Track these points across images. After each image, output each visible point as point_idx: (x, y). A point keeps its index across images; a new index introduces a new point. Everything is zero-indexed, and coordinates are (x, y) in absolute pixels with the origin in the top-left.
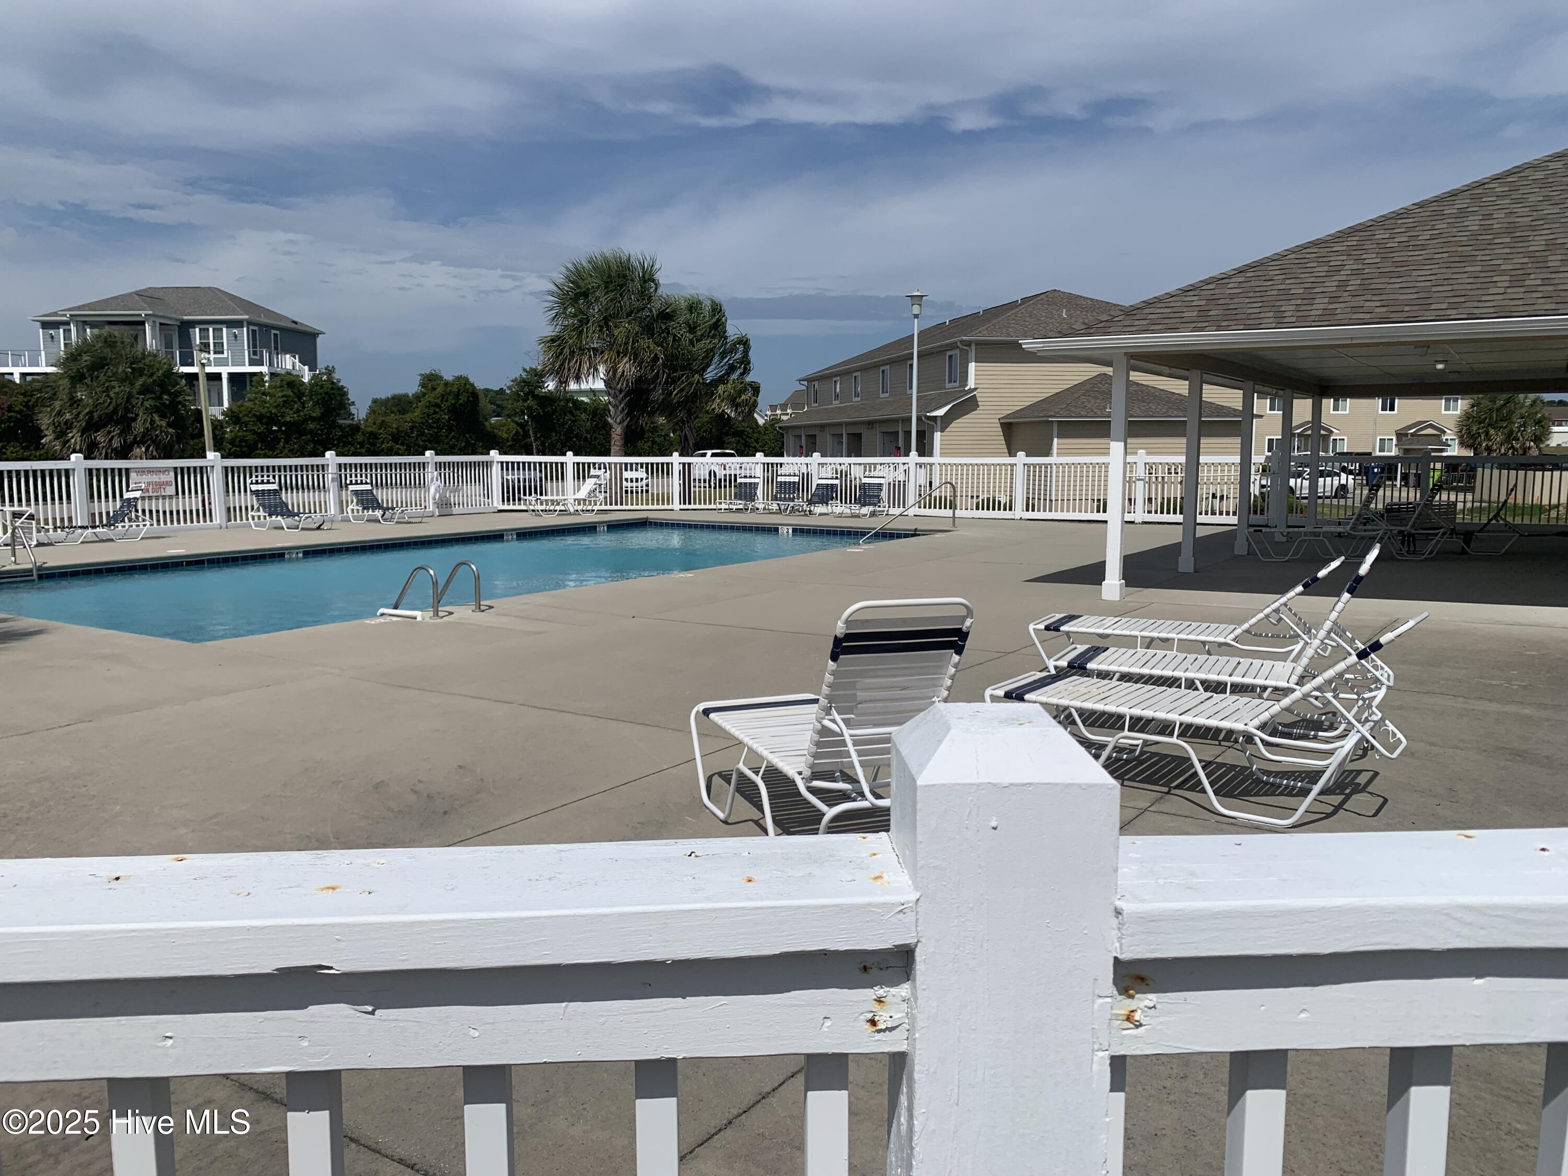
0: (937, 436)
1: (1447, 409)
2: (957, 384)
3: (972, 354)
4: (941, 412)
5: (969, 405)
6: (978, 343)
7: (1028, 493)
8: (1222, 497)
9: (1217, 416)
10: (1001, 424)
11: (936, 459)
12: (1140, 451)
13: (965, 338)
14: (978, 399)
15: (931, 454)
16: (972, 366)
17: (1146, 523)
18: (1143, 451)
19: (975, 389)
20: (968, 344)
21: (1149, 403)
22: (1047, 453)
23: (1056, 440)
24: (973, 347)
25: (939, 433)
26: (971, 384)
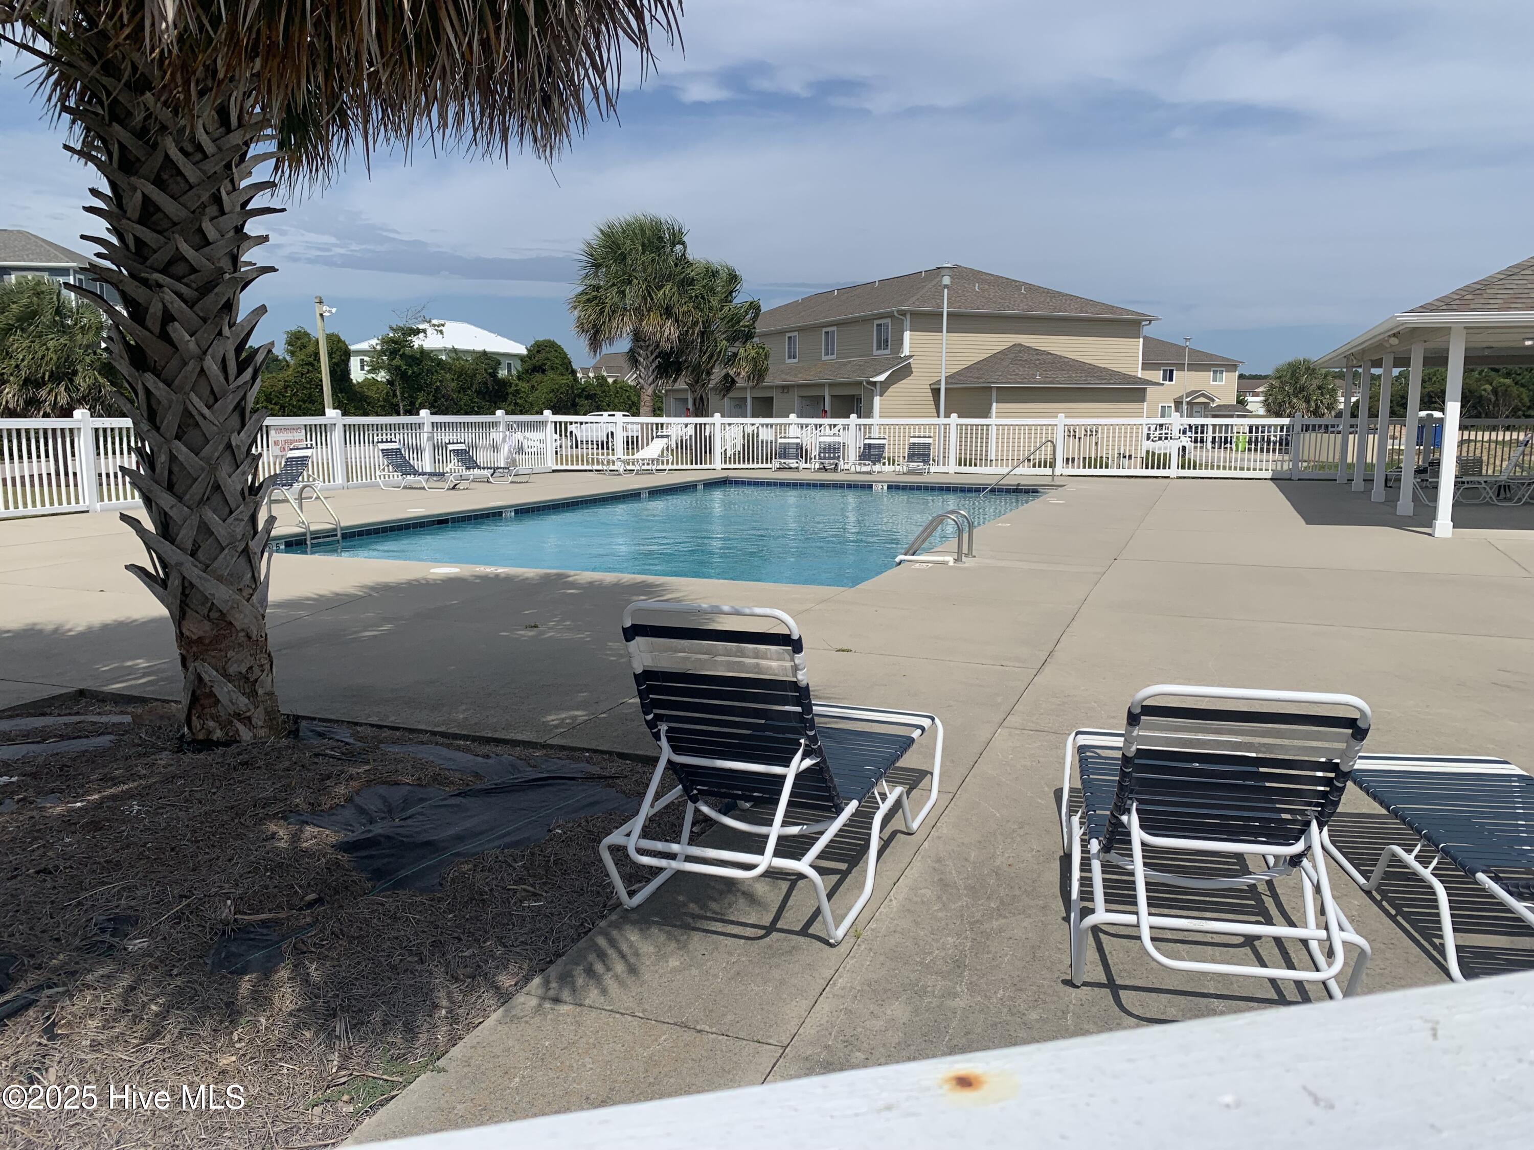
0: (877, 399)
1: (1215, 380)
2: (888, 351)
3: (907, 323)
4: (882, 378)
5: (904, 372)
6: (914, 314)
7: (960, 454)
8: (1130, 456)
9: (1128, 384)
10: (932, 389)
11: (876, 420)
12: (1060, 415)
13: (903, 308)
14: (912, 366)
15: (869, 415)
16: (907, 335)
18: (1063, 415)
19: (911, 356)
20: (903, 313)
21: (1069, 371)
22: (986, 414)
23: (994, 404)
24: (908, 316)
25: (878, 397)
26: (906, 351)
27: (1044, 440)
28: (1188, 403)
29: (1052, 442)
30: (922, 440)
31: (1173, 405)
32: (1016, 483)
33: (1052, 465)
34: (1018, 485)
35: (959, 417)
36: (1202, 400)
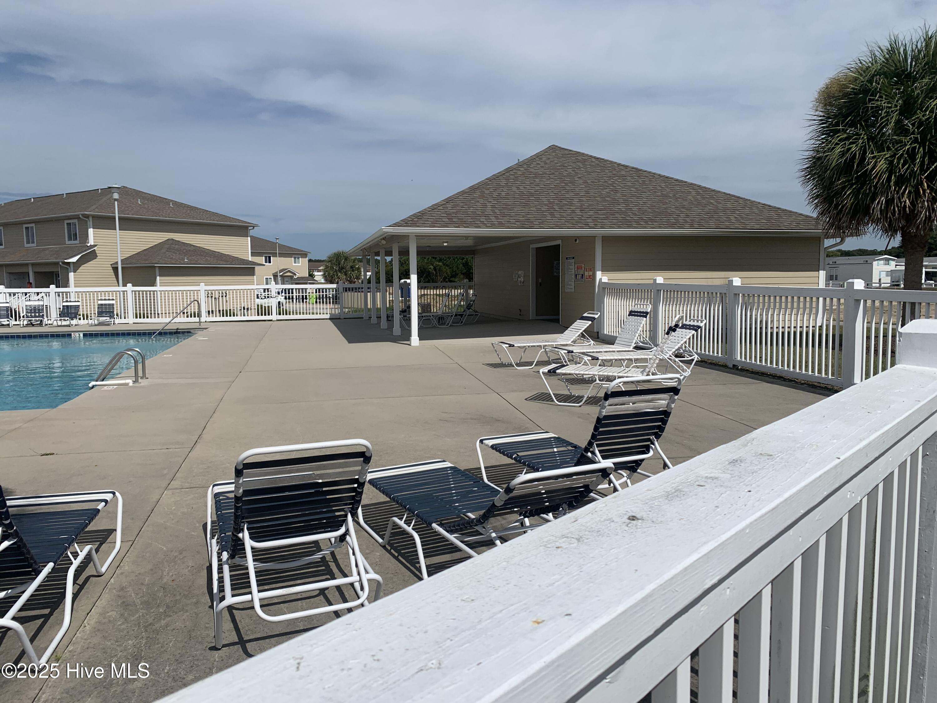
0: (71, 275)
1: (295, 263)
2: (77, 242)
3: (90, 223)
4: (74, 259)
5: (91, 256)
6: (94, 217)
7: (136, 310)
8: (248, 309)
9: (244, 265)
10: (113, 268)
11: (72, 289)
12: (201, 284)
13: (86, 213)
14: (97, 252)
15: (66, 285)
16: (91, 231)
17: (279, 320)
18: (203, 284)
19: (95, 246)
20: (87, 216)
21: (205, 257)
22: (153, 284)
23: (158, 278)
24: (91, 219)
25: (72, 273)
26: (91, 242)
27: (192, 300)
28: (281, 276)
29: (198, 301)
30: (107, 302)
31: (272, 277)
32: (176, 328)
33: (199, 316)
34: (177, 329)
35: (133, 286)
36: (289, 274)
